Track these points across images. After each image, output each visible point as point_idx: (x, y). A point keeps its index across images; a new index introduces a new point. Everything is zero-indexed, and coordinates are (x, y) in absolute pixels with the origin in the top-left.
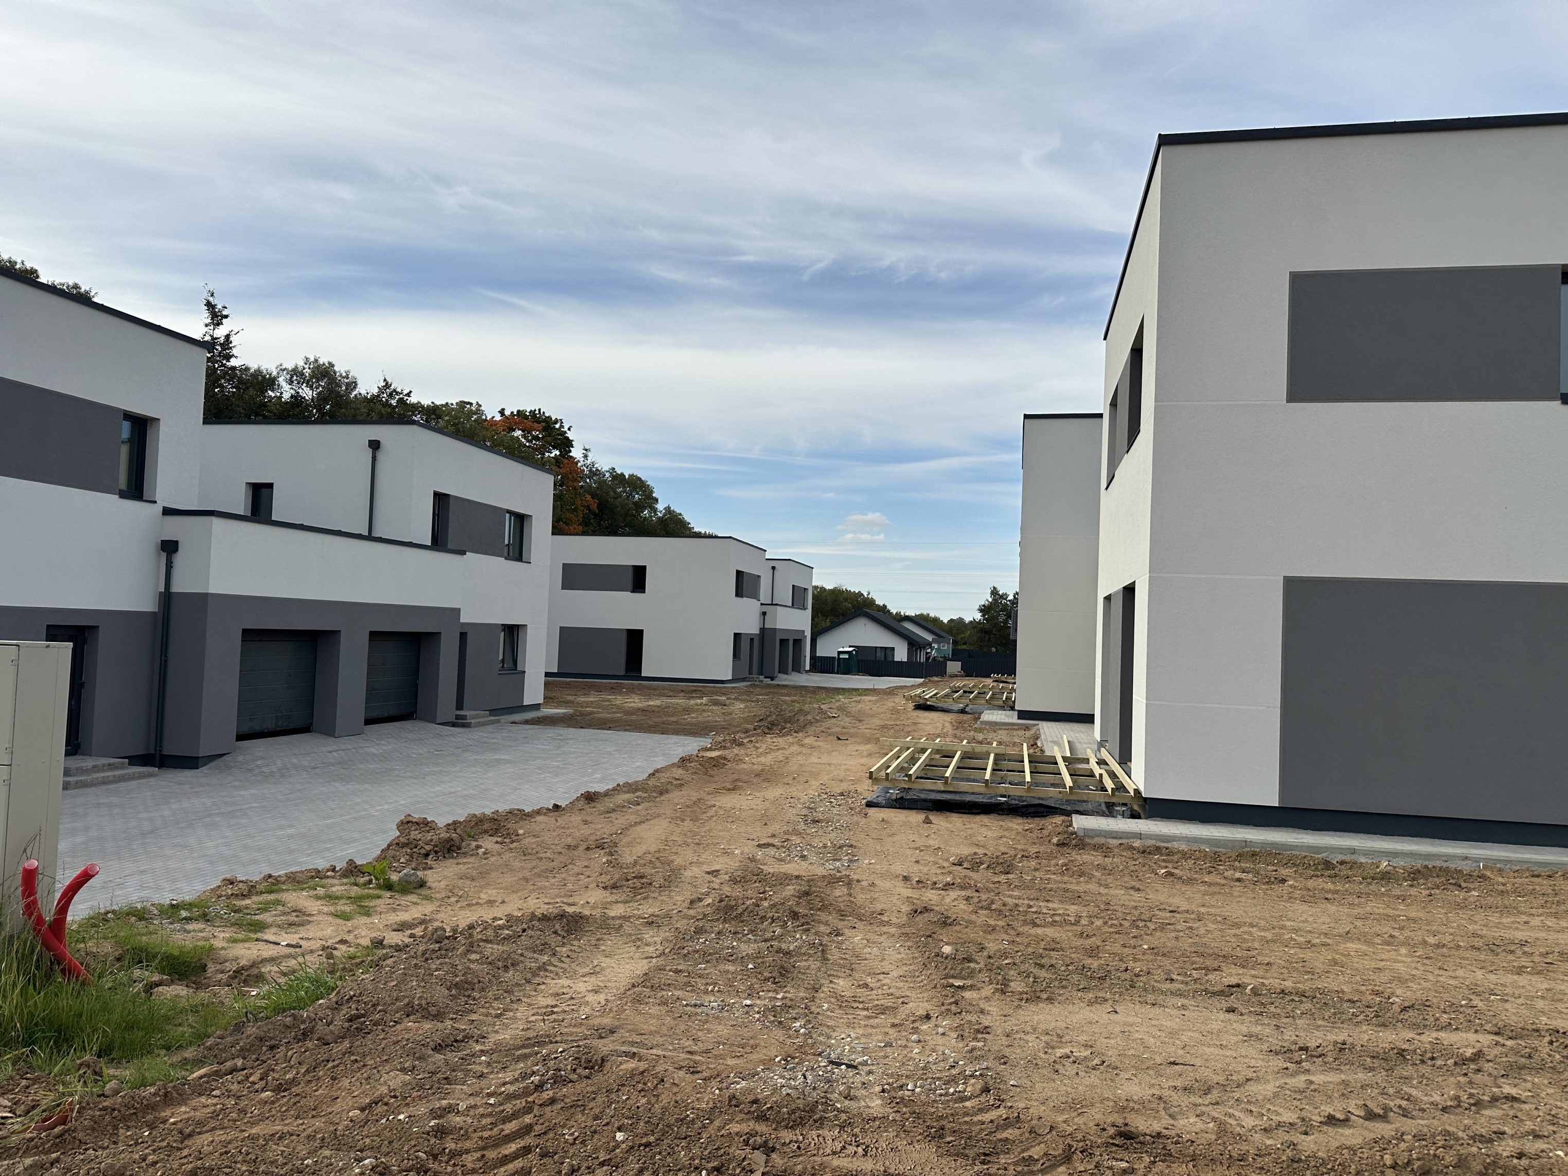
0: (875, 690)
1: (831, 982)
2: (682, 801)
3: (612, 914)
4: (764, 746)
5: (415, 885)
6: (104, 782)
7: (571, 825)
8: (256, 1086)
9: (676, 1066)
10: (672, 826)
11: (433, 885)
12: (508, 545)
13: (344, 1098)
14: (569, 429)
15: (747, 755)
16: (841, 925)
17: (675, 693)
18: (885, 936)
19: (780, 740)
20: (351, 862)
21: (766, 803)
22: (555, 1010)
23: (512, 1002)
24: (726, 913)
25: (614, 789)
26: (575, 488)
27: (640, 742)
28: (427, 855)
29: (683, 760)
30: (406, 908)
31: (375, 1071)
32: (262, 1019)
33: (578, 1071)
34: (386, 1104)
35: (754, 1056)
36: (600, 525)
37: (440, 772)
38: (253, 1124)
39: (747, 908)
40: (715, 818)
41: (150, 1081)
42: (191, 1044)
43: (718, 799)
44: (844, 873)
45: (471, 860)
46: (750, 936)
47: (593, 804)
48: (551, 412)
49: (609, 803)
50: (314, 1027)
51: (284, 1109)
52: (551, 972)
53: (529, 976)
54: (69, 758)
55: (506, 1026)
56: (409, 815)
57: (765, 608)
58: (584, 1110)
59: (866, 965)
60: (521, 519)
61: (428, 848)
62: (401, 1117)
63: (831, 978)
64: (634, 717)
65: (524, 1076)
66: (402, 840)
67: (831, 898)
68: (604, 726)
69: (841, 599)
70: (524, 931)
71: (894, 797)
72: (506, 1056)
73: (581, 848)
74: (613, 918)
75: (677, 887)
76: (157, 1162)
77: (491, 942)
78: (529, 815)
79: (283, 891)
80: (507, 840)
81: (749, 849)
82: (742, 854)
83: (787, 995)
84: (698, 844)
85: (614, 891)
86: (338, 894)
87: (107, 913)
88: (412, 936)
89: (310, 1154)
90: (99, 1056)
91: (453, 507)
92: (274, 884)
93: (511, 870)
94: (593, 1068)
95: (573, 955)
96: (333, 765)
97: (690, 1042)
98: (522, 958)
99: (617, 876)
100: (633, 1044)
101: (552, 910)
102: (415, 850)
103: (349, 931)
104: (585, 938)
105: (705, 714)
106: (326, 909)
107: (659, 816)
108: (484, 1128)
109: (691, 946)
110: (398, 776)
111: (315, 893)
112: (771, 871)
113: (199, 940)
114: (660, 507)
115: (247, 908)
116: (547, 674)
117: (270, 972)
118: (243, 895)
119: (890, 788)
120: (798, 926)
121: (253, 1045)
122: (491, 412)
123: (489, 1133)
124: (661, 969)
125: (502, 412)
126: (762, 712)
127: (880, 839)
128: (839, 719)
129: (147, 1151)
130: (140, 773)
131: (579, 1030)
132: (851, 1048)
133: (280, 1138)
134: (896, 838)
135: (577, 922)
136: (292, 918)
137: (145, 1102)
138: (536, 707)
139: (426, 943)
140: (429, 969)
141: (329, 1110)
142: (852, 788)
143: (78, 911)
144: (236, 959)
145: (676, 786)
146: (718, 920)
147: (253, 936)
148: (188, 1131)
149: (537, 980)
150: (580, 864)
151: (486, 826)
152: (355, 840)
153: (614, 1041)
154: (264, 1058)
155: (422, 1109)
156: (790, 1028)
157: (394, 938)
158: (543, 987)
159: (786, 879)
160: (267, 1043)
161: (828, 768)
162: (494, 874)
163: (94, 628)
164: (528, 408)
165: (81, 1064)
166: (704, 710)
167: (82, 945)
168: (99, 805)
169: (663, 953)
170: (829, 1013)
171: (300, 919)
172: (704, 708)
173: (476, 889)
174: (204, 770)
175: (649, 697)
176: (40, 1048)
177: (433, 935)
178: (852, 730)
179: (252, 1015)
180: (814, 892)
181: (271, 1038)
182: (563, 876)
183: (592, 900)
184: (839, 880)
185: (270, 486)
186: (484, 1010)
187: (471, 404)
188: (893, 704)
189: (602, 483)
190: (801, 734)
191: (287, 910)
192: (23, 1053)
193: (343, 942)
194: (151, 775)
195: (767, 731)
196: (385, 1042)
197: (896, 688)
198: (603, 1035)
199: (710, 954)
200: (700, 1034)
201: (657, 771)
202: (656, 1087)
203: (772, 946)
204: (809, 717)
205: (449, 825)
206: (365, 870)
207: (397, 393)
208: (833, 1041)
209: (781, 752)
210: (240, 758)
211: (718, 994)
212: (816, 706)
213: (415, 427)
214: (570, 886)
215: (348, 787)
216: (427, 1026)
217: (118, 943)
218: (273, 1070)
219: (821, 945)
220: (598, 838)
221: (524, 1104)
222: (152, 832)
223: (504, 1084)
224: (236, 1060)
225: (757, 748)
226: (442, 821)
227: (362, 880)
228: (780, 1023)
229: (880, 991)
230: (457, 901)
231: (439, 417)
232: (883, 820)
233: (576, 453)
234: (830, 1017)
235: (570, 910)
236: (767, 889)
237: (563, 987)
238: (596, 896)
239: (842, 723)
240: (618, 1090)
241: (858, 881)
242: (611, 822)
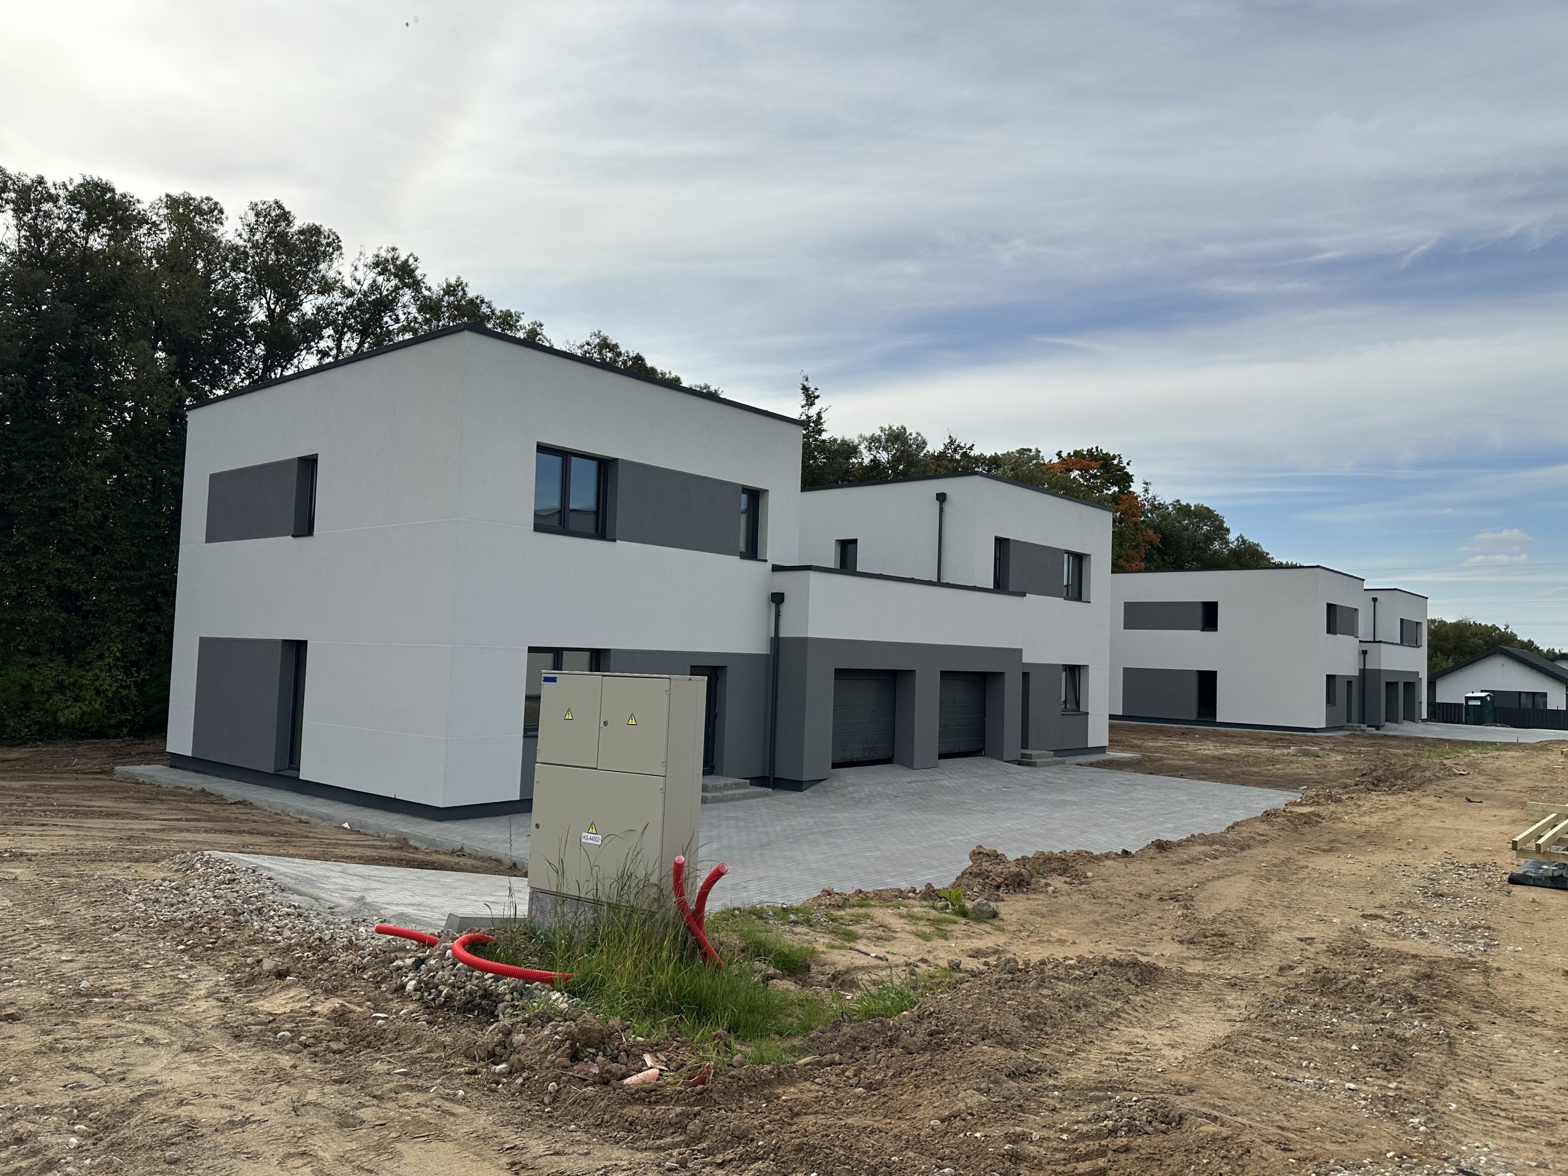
0: (1521, 744)
1: (1461, 1080)
2: (1267, 858)
3: (1189, 971)
4: (1368, 805)
5: (987, 915)
6: (733, 799)
7: (1141, 873)
8: (851, 1081)
9: (1264, 1139)
10: (1256, 885)
11: (1005, 917)
12: (1067, 586)
13: (926, 1107)
14: (1128, 464)
15: (1347, 814)
16: (1474, 1018)
17: (1257, 741)
18: (1537, 1039)
19: (1389, 798)
20: (929, 886)
21: (1372, 869)
22: (1129, 1058)
23: (1084, 1042)
24: (1323, 986)
25: (1187, 840)
26: (1136, 524)
27: (1217, 792)
28: (998, 887)
29: (1267, 814)
30: (980, 937)
31: (953, 1086)
32: (855, 1021)
33: (1154, 1124)
34: (964, 1120)
35: (1360, 1146)
36: (1163, 560)
37: (1008, 809)
38: (849, 1115)
39: (1349, 983)
40: (1307, 881)
41: (767, 1060)
42: (798, 1033)
43: (1311, 859)
44: (1479, 958)
45: (1041, 896)
46: (1353, 1014)
47: (1165, 854)
48: (1108, 449)
49: (1183, 854)
50: (899, 1036)
51: (874, 1106)
52: (1125, 1019)
53: (1101, 1019)
54: (706, 777)
55: (1079, 1066)
56: (981, 846)
57: (1365, 647)
58: (1161, 1165)
59: (1510, 1068)
60: (1079, 559)
61: (999, 880)
62: (978, 1135)
63: (1461, 1076)
64: (1209, 766)
65: (1098, 1118)
66: (975, 870)
67: (1461, 985)
68: (1176, 774)
69: (1468, 634)
70: (1095, 974)
71: (1550, 874)
72: (1079, 1095)
73: (1153, 898)
74: (1190, 974)
75: (1263, 950)
76: (772, 1132)
77: (1061, 980)
78: (1098, 859)
79: (872, 906)
80: (1076, 882)
81: (1352, 918)
82: (1342, 922)
83: (1402, 1086)
84: (1287, 907)
85: (1192, 946)
86: (919, 915)
87: (734, 910)
88: (986, 964)
89: (898, 1152)
90: (729, 1032)
91: (1013, 549)
92: (864, 899)
93: (1081, 912)
94: (1169, 1123)
95: (1149, 1006)
96: (912, 794)
97: (1281, 1117)
98: (1094, 1001)
99: (1194, 931)
100: (1214, 1107)
101: (1124, 957)
102: (987, 881)
103: (929, 952)
104: (1160, 990)
105: (1294, 766)
106: (908, 928)
107: (1240, 872)
108: (1057, 1162)
109: (1280, 1015)
110: (970, 809)
111: (899, 911)
112: (1381, 946)
113: (804, 942)
114: (1232, 537)
115: (842, 918)
116: (1112, 717)
117: (862, 980)
118: (838, 906)
119: (1544, 863)
120: (1417, 1012)
121: (848, 1044)
122: (1049, 456)
123: (1063, 1168)
124: (1246, 1034)
125: (1059, 454)
126: (1364, 766)
127: (1529, 924)
128: (1469, 777)
129: (764, 1120)
130: (758, 793)
131: (1155, 1082)
132: (1489, 1160)
133: (872, 1132)
134: (1552, 924)
135: (1151, 973)
136: (879, 932)
137: (763, 1078)
138: (1102, 749)
139: (999, 972)
140: (1003, 997)
141: (913, 1115)
142: (1489, 860)
143: (713, 905)
144: (834, 964)
145: (1259, 841)
146: (1313, 992)
147: (846, 944)
148: (796, 1110)
149: (1110, 1025)
150: (1153, 914)
151: (1055, 865)
152: (933, 867)
153: (1192, 1101)
154: (858, 1057)
155: (997, 1131)
156: (1406, 1123)
157: (970, 964)
158: (1116, 1033)
159: (1400, 957)
160: (860, 1044)
161: (1455, 833)
162: (1064, 914)
163: (724, 668)
164: (1085, 447)
165: (716, 1036)
166: (1292, 762)
167: (716, 935)
168: (728, 818)
169: (1248, 1018)
170: (1458, 1115)
171: (885, 935)
172: (1292, 758)
173: (1047, 926)
174: (807, 792)
175: (1227, 744)
176: (686, 1017)
177: (1005, 965)
178: (1488, 792)
179: (846, 1016)
180: (1438, 976)
181: (863, 1040)
182: (1136, 924)
183: (1167, 953)
184: (1472, 965)
185: (854, 542)
186: (1057, 1046)
187: (1030, 450)
188: (1546, 762)
189: (1165, 517)
190: (1417, 793)
191: (875, 924)
192: (674, 1019)
193: (924, 961)
194: (766, 795)
195: (1371, 787)
196: (962, 1060)
197: (1551, 742)
198: (1181, 1092)
199: (1304, 1027)
200: (1293, 1110)
201: (1237, 824)
202: (1241, 1156)
203: (1382, 1029)
204: (1428, 774)
205: (1018, 860)
206: (942, 894)
207: (962, 448)
208: (1464, 1148)
209: (1390, 812)
210: (835, 784)
211: (1315, 1072)
212: (1437, 761)
213: (977, 478)
214: (1143, 936)
215: (926, 816)
216: (1001, 1052)
217: (743, 937)
218: (865, 1069)
219: (1448, 1037)
220: (1171, 889)
221: (1097, 1146)
222: (768, 844)
223: (1077, 1122)
224: (834, 1055)
225: (1359, 806)
226: (1012, 856)
227: (940, 904)
228: (1393, 1115)
229: (1530, 1101)
230: (1029, 936)
231: (999, 466)
232: (1534, 901)
233: (1136, 488)
234: (1461, 1120)
235: (1144, 960)
236: (1375, 965)
237: (1137, 1036)
238: (1171, 949)
239: (1474, 783)
240: (1198, 1152)
241: (1498, 969)
242: (1185, 873)
